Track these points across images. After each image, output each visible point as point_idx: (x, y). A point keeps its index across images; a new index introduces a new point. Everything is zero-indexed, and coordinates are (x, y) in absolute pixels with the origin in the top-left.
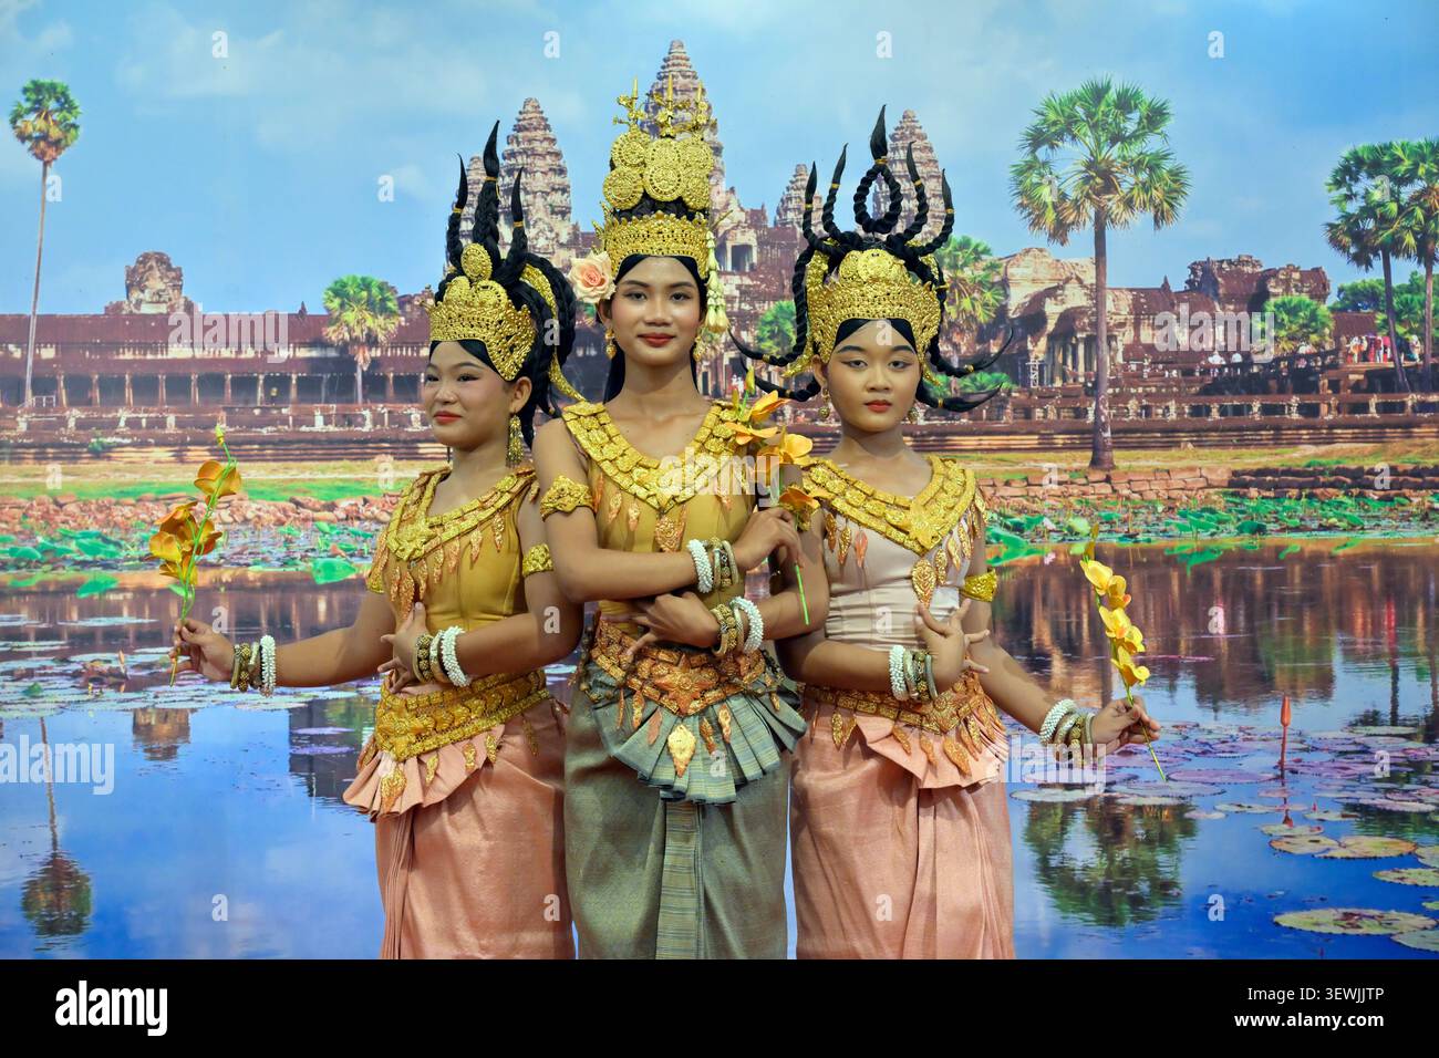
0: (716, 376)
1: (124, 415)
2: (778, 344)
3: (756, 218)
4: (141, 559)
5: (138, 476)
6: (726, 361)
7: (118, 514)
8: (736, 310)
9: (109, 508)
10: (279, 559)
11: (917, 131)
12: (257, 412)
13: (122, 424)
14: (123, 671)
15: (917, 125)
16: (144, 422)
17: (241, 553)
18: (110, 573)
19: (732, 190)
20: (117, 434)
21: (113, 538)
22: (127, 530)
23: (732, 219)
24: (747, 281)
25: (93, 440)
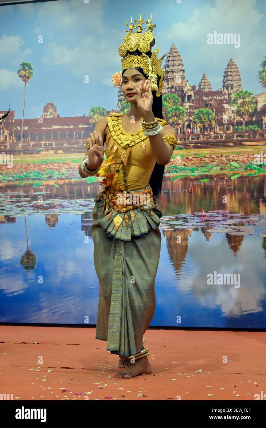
0: (183, 129)
1: (43, 143)
2: (199, 120)
3: (193, 88)
4: (47, 178)
5: (46, 158)
6: (186, 125)
7: (42, 167)
8: (188, 111)
9: (40, 166)
10: (79, 177)
11: (234, 63)
12: (74, 141)
13: (43, 145)
14: (43, 205)
15: (234, 62)
16: (48, 144)
17: (70, 176)
18: (40, 181)
19: (187, 81)
20: (42, 148)
21: (41, 173)
22: (44, 171)
23: (187, 88)
24: (191, 104)
25: (36, 149)
